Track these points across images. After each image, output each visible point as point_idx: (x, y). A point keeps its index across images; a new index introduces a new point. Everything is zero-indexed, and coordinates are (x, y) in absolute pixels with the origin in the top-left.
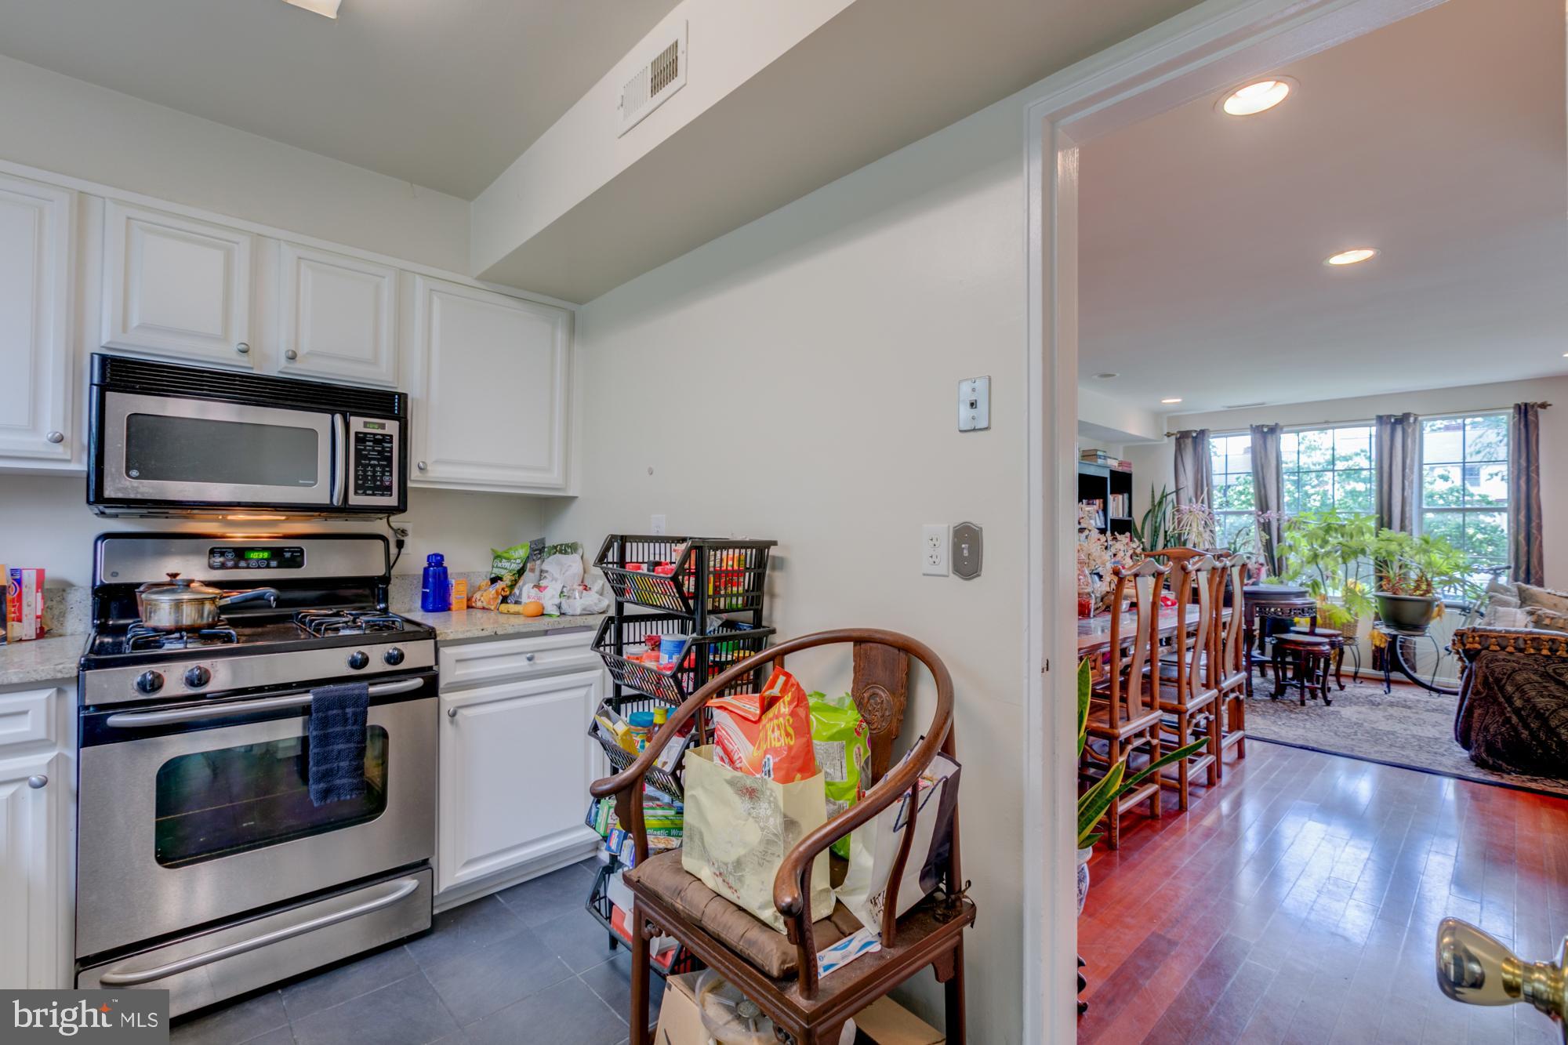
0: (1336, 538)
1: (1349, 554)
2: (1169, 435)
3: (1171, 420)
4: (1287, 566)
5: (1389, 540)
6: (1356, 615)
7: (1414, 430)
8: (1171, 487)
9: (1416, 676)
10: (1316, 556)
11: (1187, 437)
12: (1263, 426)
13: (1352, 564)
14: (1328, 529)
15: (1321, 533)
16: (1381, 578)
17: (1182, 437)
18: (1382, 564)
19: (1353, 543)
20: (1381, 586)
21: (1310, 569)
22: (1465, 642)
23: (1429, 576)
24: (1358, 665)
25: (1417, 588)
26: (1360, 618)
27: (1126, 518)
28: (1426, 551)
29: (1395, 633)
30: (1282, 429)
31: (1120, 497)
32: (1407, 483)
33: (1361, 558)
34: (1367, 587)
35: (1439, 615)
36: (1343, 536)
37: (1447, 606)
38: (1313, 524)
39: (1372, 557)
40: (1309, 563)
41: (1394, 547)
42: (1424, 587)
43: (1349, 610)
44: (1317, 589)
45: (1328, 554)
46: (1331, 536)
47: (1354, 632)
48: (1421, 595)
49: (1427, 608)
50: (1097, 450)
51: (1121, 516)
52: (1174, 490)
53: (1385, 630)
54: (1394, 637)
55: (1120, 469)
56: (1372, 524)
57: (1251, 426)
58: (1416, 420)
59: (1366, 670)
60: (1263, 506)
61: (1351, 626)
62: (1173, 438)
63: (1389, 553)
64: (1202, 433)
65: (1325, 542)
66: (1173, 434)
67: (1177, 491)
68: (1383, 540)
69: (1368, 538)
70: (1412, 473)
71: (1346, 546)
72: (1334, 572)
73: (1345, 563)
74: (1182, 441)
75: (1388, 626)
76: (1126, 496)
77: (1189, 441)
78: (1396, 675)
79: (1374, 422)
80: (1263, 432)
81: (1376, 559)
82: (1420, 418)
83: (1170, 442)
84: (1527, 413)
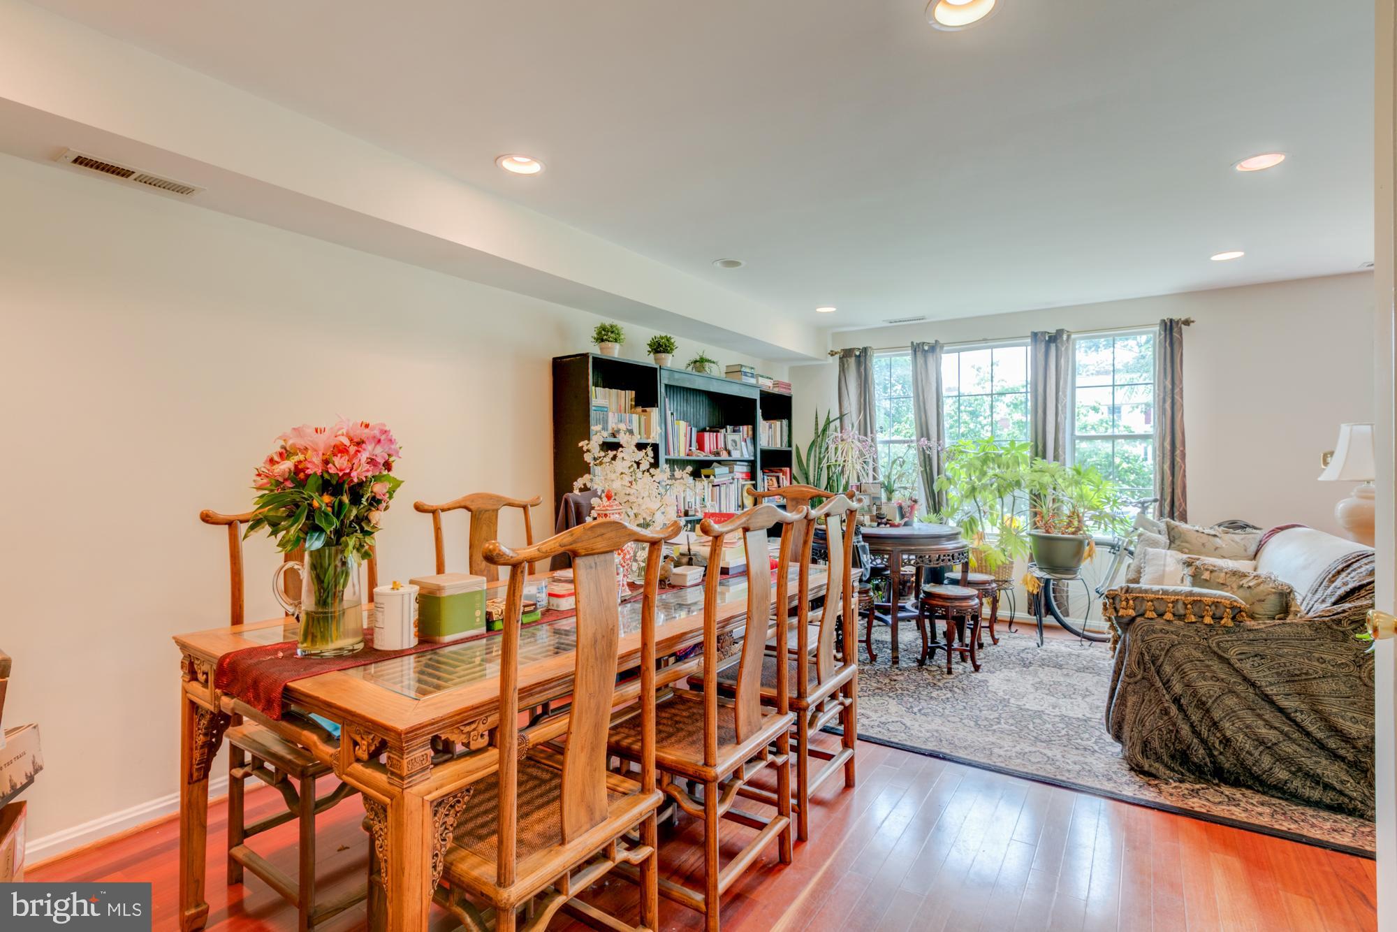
0: (993, 469)
1: (1005, 487)
2: (832, 354)
3: (836, 336)
4: (947, 500)
5: (1041, 471)
6: (1011, 556)
7: (1067, 349)
8: (835, 414)
9: (1067, 620)
10: (974, 489)
11: (850, 356)
12: (924, 343)
13: (1008, 499)
14: (985, 460)
15: (978, 464)
16: (1035, 514)
17: (847, 353)
18: (1036, 497)
19: (1009, 475)
20: (1035, 524)
21: (968, 506)
22: (1118, 607)
23: (1082, 510)
24: (1013, 608)
25: (1070, 524)
26: (1015, 560)
27: (785, 448)
28: (1078, 483)
29: (1048, 576)
30: (942, 347)
31: (778, 423)
32: (1060, 408)
33: (1017, 492)
34: (1022, 522)
35: (1090, 555)
36: (999, 467)
37: (1097, 544)
38: (972, 451)
39: (1027, 491)
40: (967, 497)
41: (1047, 479)
42: (1076, 523)
43: (1004, 551)
44: (974, 527)
45: (984, 487)
46: (989, 467)
47: (1010, 575)
48: (1073, 533)
49: (1078, 548)
50: (742, 366)
51: (779, 446)
52: (838, 416)
53: (1038, 573)
54: (1047, 581)
55: (776, 391)
56: (1027, 453)
57: (912, 343)
58: (1069, 337)
59: (1022, 614)
60: (924, 432)
61: (1007, 567)
62: (837, 356)
63: (1042, 486)
64: (865, 350)
65: (984, 474)
66: (836, 353)
67: (841, 418)
68: (1036, 471)
69: (1023, 469)
70: (1065, 396)
71: (1002, 478)
72: (991, 507)
73: (1001, 497)
74: (845, 360)
75: (1041, 569)
76: (785, 422)
77: (852, 361)
78: (1049, 620)
79: (1029, 340)
80: (924, 350)
81: (1031, 491)
82: (1073, 336)
83: (834, 362)
84: (1172, 331)
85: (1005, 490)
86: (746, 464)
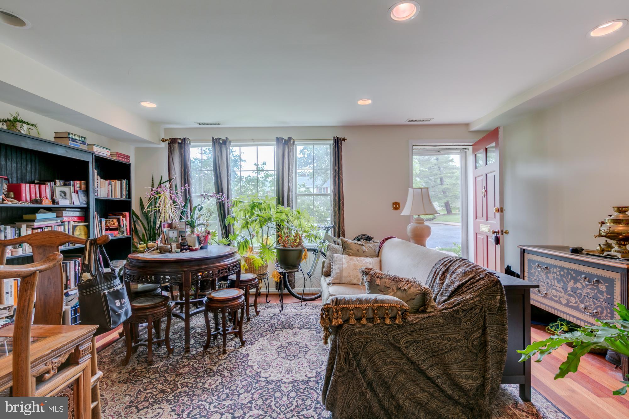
0: (257, 211)
1: (263, 221)
2: (164, 140)
3: (166, 130)
4: (234, 229)
5: (281, 212)
6: (266, 261)
7: (293, 148)
8: (166, 178)
10: (247, 223)
11: (175, 143)
12: (219, 139)
13: (265, 228)
14: (253, 206)
15: (249, 209)
16: (278, 236)
17: (173, 141)
18: (279, 227)
19: (264, 214)
20: (279, 242)
21: (245, 232)
22: (331, 317)
23: (300, 233)
24: (268, 287)
25: (295, 241)
26: (268, 263)
27: (124, 198)
28: (299, 218)
29: (285, 271)
30: (230, 142)
31: (118, 182)
32: (290, 179)
33: (269, 224)
34: (272, 240)
35: (305, 258)
36: (260, 210)
37: (308, 250)
38: (247, 203)
39: (275, 223)
40: (243, 228)
41: (284, 216)
42: (298, 240)
43: (262, 258)
44: (247, 245)
45: (252, 221)
46: (255, 210)
47: (266, 270)
48: (297, 246)
49: (299, 254)
50: (69, 134)
51: (119, 197)
52: (168, 179)
53: (281, 270)
54: (285, 273)
55: (114, 158)
56: (274, 202)
57: (213, 138)
58: (294, 142)
59: (273, 290)
61: (265, 267)
62: (167, 142)
63: (282, 221)
64: (184, 140)
65: (252, 214)
66: (166, 140)
67: (170, 181)
68: (278, 213)
69: (273, 212)
70: (292, 173)
71: (261, 216)
72: (257, 233)
73: (261, 227)
74: (172, 145)
75: (281, 268)
76: (124, 182)
77: (176, 146)
78: (286, 291)
79: (275, 143)
80: (219, 142)
81: (277, 223)
82: (296, 142)
83: (165, 145)
84: (338, 142)
85: (263, 224)
86: (79, 210)
